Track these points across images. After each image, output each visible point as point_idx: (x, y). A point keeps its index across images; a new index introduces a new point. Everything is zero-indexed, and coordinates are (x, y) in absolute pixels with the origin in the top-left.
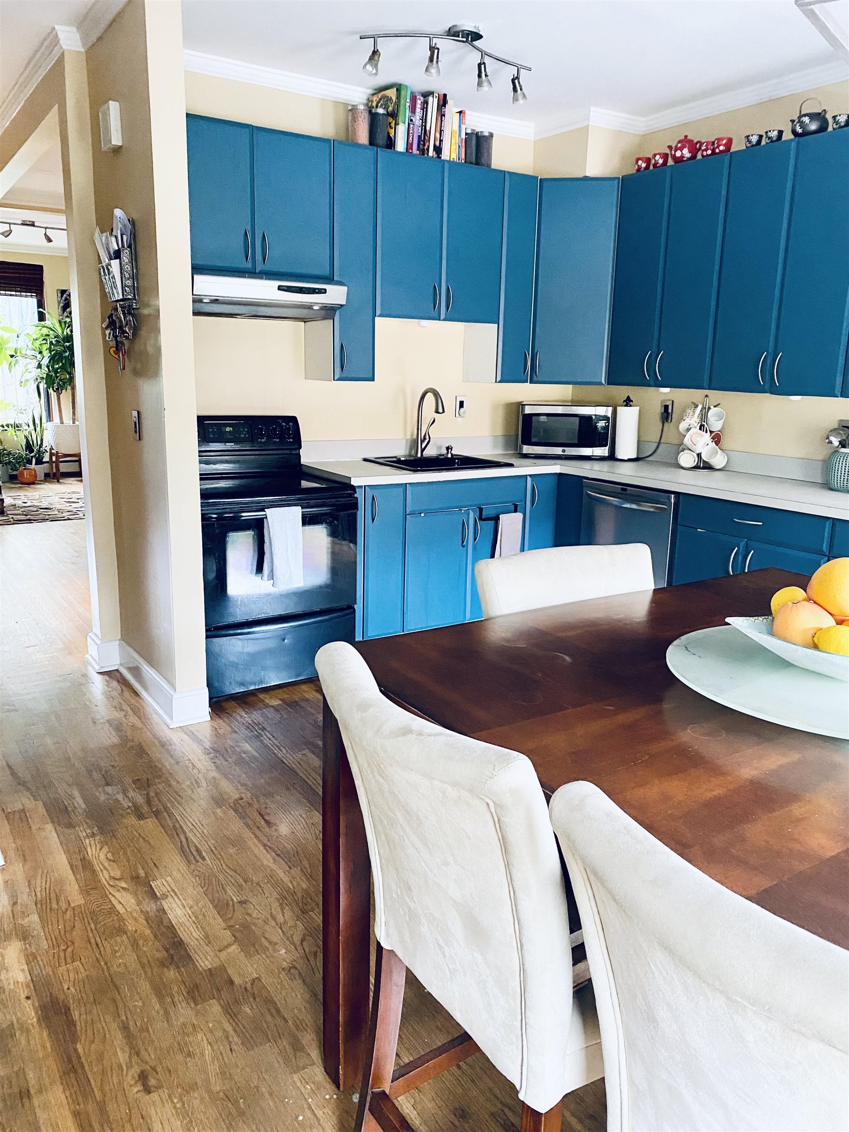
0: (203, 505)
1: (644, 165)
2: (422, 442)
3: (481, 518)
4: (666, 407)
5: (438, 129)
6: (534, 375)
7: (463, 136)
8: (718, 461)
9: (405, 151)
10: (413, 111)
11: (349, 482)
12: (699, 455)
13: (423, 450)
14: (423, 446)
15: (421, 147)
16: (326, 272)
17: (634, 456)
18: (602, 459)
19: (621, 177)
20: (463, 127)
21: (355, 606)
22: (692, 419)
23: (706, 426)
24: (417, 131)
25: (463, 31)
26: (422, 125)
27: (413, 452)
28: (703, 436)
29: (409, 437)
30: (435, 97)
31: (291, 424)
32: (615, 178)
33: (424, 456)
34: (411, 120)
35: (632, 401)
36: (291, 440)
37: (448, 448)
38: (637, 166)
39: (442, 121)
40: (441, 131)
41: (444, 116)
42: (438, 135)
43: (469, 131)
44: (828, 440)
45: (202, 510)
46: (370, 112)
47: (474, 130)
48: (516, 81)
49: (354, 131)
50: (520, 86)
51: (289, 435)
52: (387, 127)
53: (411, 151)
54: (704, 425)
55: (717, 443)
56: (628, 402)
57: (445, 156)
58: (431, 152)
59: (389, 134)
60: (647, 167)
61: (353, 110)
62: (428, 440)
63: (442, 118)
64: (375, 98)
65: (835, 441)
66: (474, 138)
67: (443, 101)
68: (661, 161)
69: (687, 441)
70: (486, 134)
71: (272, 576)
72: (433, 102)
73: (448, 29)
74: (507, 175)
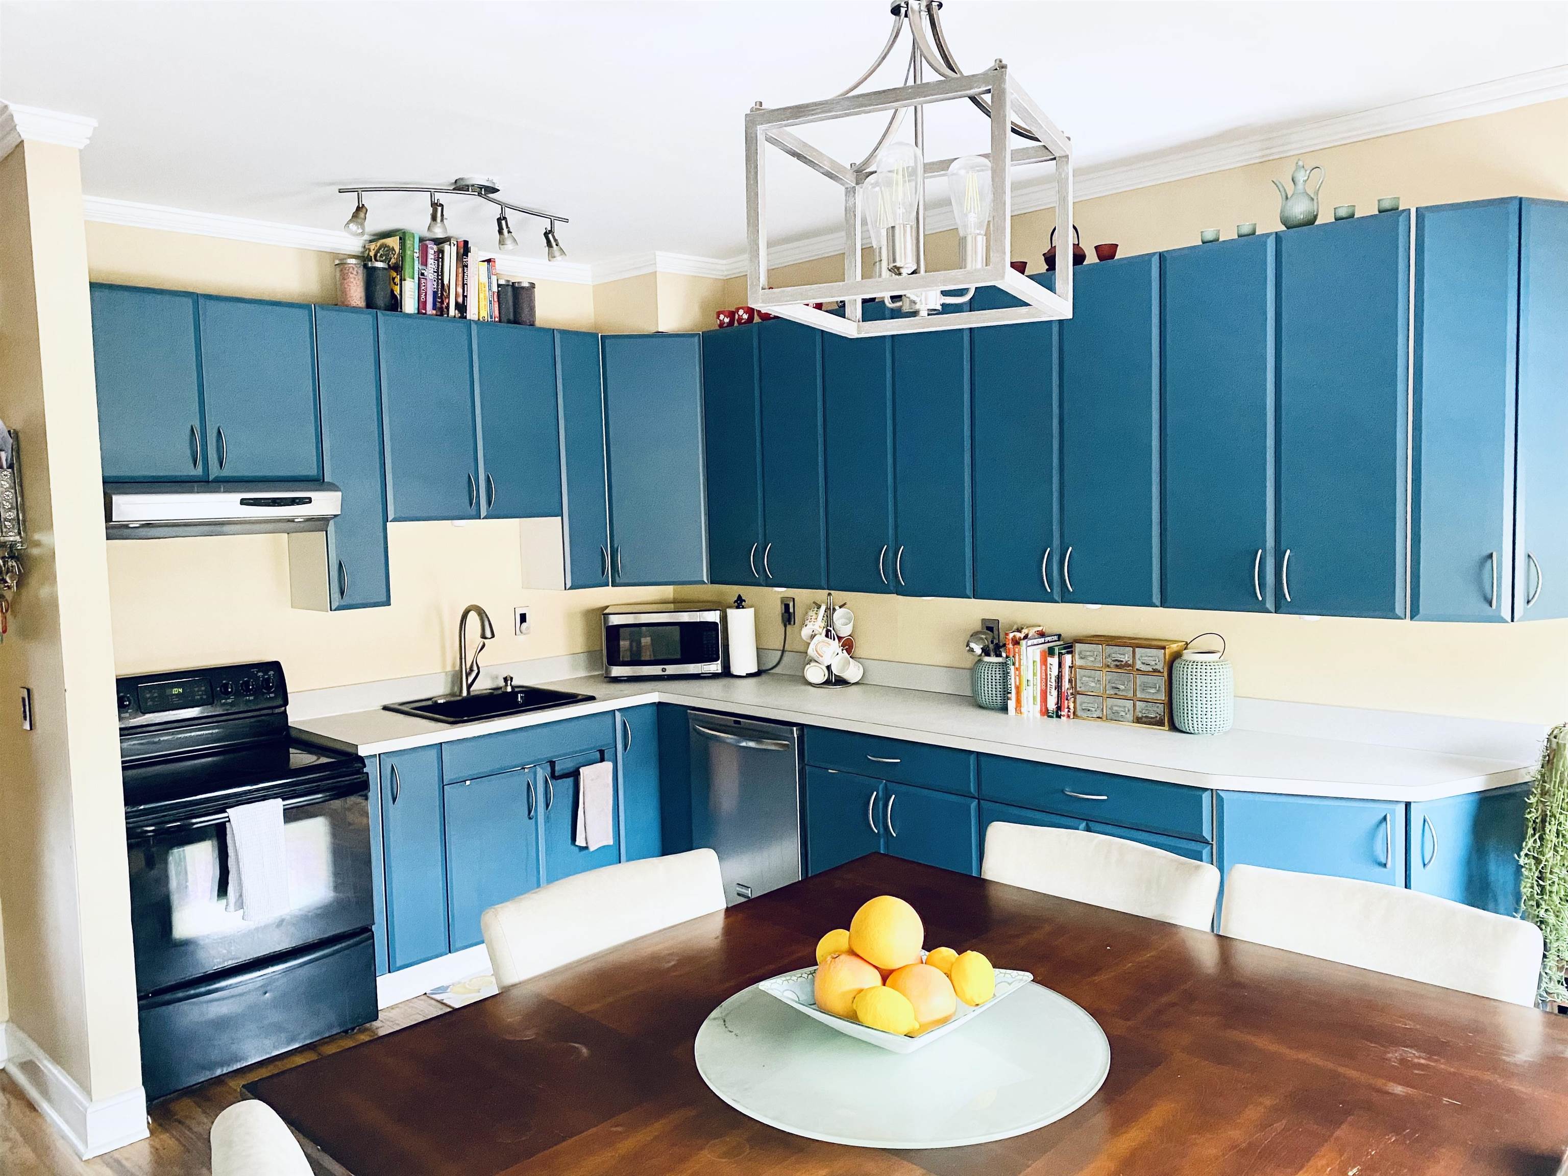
0: (128, 816)
1: (727, 320)
2: (467, 675)
3: (553, 776)
4: (787, 607)
5: (460, 283)
6: (617, 575)
7: (495, 289)
8: (853, 673)
9: (416, 312)
10: (425, 263)
11: (355, 752)
12: (829, 668)
13: (469, 687)
14: (470, 681)
15: (438, 305)
16: (313, 472)
17: (754, 669)
18: (715, 676)
19: (701, 333)
20: (494, 278)
21: (374, 928)
22: (816, 624)
23: (833, 632)
24: (431, 286)
25: (473, 186)
26: (438, 279)
27: (456, 689)
28: (830, 645)
29: (449, 668)
30: (452, 245)
31: (271, 673)
32: (693, 335)
33: (472, 694)
34: (423, 274)
35: (745, 601)
36: (272, 695)
37: (506, 679)
38: (718, 321)
39: (464, 273)
40: (464, 285)
41: (467, 266)
42: (460, 290)
43: (502, 282)
44: (968, 648)
45: (127, 823)
46: (365, 266)
47: (508, 281)
48: (550, 236)
49: (344, 292)
50: (556, 240)
51: (269, 688)
52: (390, 283)
53: (424, 311)
54: (830, 631)
55: (849, 652)
56: (740, 603)
57: (471, 314)
58: (452, 311)
59: (392, 291)
60: (731, 323)
61: (341, 265)
62: (476, 671)
63: (464, 270)
64: (373, 246)
65: (978, 649)
66: (510, 289)
67: (465, 249)
68: (745, 316)
69: (811, 652)
70: (526, 284)
71: (240, 904)
72: (451, 252)
73: (454, 181)
74: (556, 334)
